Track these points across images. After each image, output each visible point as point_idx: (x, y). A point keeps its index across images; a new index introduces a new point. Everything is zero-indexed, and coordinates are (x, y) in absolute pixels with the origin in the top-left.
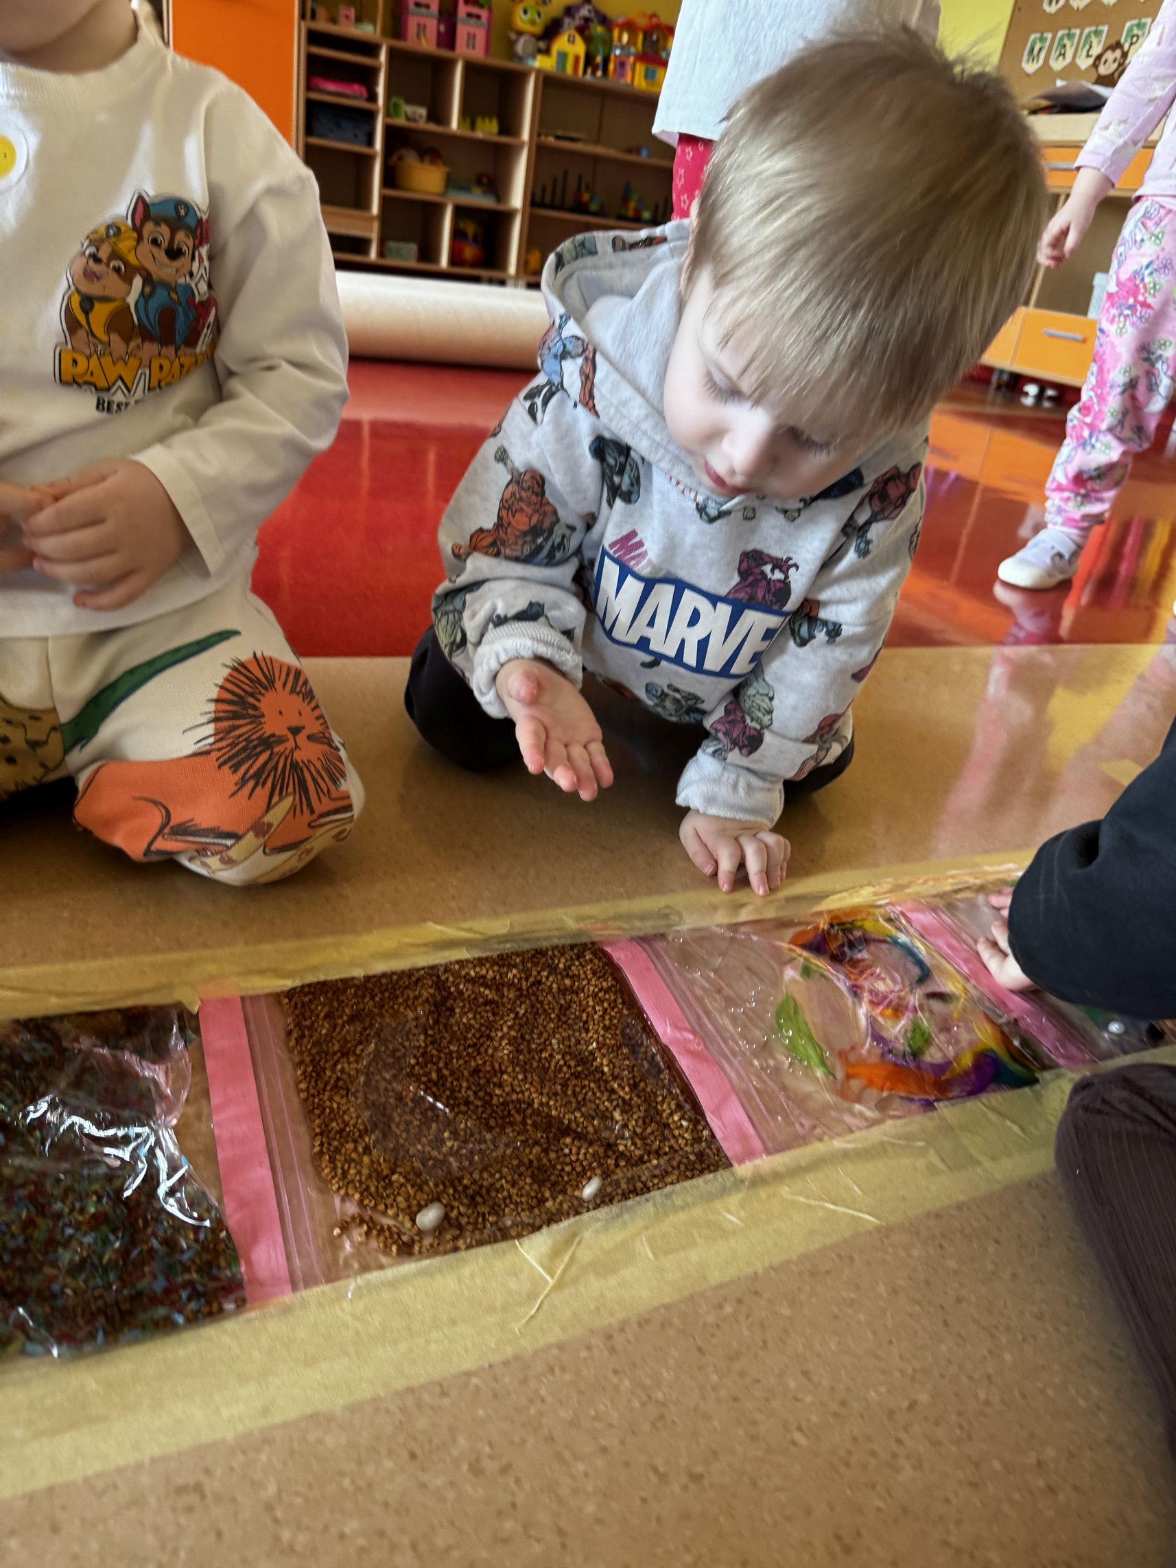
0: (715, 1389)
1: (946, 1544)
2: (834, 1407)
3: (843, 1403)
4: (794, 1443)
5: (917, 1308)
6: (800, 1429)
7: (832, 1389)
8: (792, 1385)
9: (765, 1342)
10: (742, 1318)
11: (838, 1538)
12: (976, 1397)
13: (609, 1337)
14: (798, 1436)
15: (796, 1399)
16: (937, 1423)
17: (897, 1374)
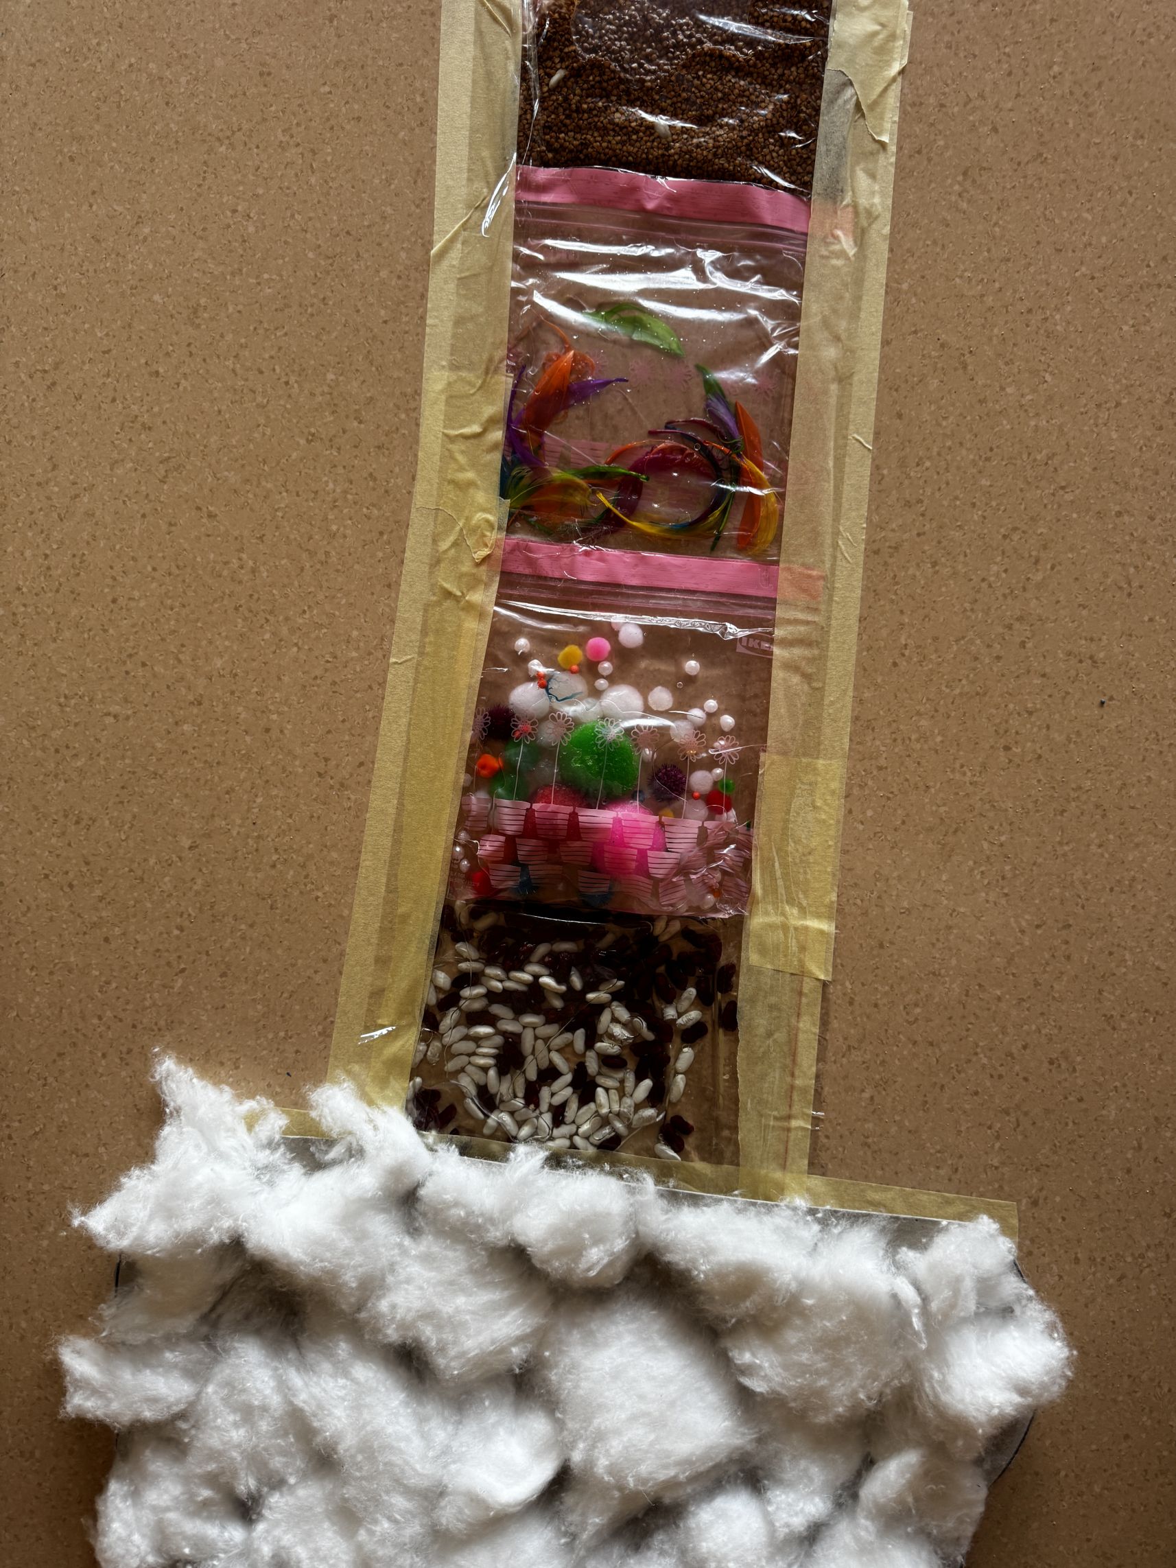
0: (374, 58)
1: (239, 130)
2: (333, 122)
3: (332, 128)
4: (325, 84)
5: (366, 223)
6: (330, 93)
7: (343, 128)
8: (356, 107)
9: (388, 107)
10: (410, 103)
11: (269, 74)
12: (299, 213)
13: (432, 14)
14: (327, 89)
15: (347, 103)
16: (296, 175)
17: (333, 175)
